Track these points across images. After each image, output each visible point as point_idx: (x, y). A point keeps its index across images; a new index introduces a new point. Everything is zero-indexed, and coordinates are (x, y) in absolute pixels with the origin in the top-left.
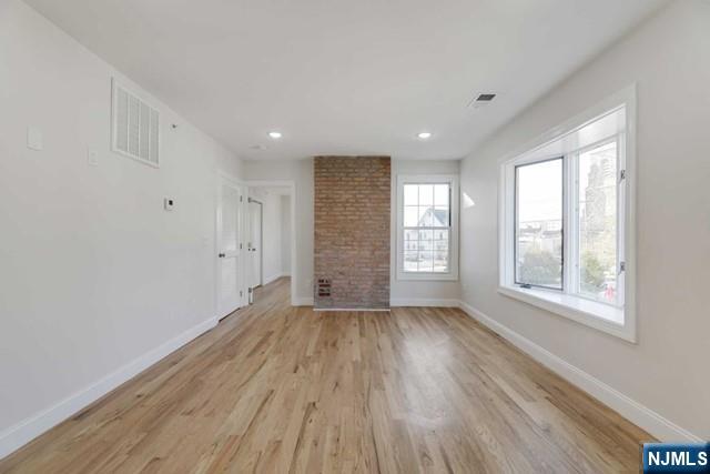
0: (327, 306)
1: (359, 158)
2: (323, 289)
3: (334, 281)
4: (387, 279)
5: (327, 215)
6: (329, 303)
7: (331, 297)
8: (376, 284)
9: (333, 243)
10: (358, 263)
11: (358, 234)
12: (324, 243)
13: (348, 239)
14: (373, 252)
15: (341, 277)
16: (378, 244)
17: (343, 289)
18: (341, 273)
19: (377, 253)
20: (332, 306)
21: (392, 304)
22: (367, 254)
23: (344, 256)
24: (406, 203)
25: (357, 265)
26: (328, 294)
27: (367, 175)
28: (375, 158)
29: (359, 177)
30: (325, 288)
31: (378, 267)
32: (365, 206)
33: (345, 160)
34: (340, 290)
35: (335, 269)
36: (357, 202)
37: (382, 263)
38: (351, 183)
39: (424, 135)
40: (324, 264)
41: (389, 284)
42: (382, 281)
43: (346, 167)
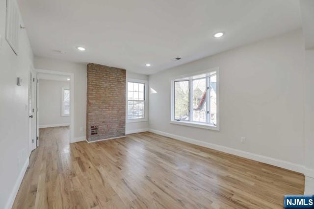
0: (96, 139)
1: (112, 68)
2: (93, 131)
3: (100, 126)
4: (124, 123)
5: (96, 93)
6: (97, 138)
7: (98, 134)
8: (120, 126)
9: (99, 107)
10: (111, 116)
11: (112, 103)
12: (94, 108)
13: (106, 105)
14: (118, 111)
15: (104, 124)
16: (120, 107)
17: (104, 129)
18: (103, 122)
19: (120, 111)
20: (98, 139)
21: (126, 134)
22: (115, 112)
23: (105, 114)
24: (129, 90)
25: (111, 118)
26: (96, 133)
27: (116, 76)
28: (119, 69)
29: (112, 76)
30: (94, 130)
31: (120, 118)
32: (115, 91)
33: (105, 67)
34: (103, 130)
35: (100, 120)
36: (111, 88)
37: (122, 116)
38: (108, 79)
39: (148, 65)
40: (94, 118)
41: (125, 125)
42: (122, 124)
43: (106, 71)
